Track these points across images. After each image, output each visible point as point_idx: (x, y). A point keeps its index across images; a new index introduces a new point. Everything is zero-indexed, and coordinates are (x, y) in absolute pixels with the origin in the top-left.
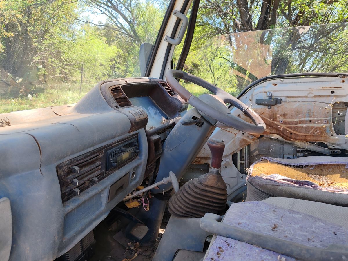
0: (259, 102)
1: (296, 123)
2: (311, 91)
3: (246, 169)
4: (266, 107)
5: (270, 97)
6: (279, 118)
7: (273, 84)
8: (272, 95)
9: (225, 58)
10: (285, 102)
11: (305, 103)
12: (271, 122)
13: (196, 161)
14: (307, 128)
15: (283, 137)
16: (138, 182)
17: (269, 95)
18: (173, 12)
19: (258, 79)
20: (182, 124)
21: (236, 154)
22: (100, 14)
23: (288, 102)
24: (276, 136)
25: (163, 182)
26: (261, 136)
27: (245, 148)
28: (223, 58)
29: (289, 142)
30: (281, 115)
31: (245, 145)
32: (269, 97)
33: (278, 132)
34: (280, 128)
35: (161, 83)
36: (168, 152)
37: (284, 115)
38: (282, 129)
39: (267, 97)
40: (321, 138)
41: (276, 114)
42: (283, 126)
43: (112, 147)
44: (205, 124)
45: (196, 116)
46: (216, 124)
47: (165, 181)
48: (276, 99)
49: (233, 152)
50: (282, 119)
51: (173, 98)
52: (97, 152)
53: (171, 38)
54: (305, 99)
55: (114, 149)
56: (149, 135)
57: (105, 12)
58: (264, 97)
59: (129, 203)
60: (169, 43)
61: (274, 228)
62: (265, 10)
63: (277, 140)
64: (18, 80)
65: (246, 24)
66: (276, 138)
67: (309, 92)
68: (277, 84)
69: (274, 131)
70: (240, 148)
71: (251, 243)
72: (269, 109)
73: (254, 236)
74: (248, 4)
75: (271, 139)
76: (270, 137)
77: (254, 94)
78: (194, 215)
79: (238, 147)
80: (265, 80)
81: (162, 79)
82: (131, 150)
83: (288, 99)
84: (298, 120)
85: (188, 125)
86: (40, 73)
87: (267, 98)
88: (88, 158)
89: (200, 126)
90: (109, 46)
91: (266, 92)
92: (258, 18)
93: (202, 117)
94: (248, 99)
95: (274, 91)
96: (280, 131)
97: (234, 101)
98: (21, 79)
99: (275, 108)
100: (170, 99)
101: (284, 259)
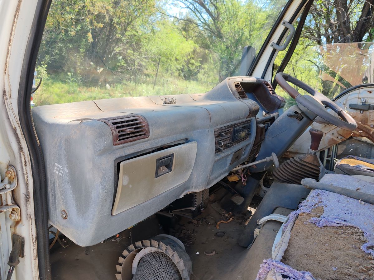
0: (352, 107)
3: (334, 159)
4: (358, 112)
6: (370, 123)
7: (368, 91)
8: (366, 101)
9: (311, 61)
12: (362, 125)
13: (285, 155)
15: (371, 140)
16: (245, 158)
17: (363, 101)
18: (282, 22)
19: (352, 86)
20: (288, 116)
21: (324, 151)
22: (184, 8)
24: (364, 139)
25: (266, 160)
26: (350, 137)
27: (333, 147)
28: (310, 60)
30: (372, 120)
31: (333, 144)
32: (363, 102)
33: (367, 135)
34: (370, 131)
35: (265, 83)
36: (269, 139)
38: (371, 133)
39: (361, 102)
41: (367, 119)
42: (373, 130)
43: (237, 126)
44: (305, 119)
45: (298, 112)
46: (314, 119)
47: (267, 159)
48: (369, 105)
49: (322, 149)
51: (274, 96)
52: (230, 127)
53: (276, 44)
55: (238, 128)
56: (258, 123)
57: (189, 7)
58: (358, 102)
59: (231, 177)
60: (274, 49)
61: (357, 190)
62: (366, 11)
63: (365, 142)
64: (99, 69)
65: (342, 25)
66: (365, 141)
68: (372, 91)
69: (364, 134)
70: (328, 146)
71: (340, 193)
72: (361, 113)
73: (343, 189)
74: (347, 4)
75: (360, 141)
76: (359, 139)
77: (348, 100)
78: (293, 182)
79: (327, 145)
80: (359, 87)
81: (263, 79)
82: (246, 131)
85: (292, 117)
86: (119, 64)
87: (361, 104)
88: (226, 130)
89: (301, 120)
90: (187, 40)
91: (361, 98)
92: (357, 19)
93: (303, 112)
94: (342, 103)
95: (368, 98)
96: (370, 134)
97: (329, 103)
98: (102, 69)
99: (368, 113)
100: (271, 96)
101: (363, 202)
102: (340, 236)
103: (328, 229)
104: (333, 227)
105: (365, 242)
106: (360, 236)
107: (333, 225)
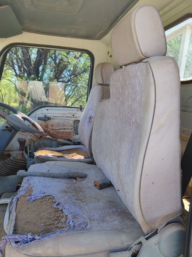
0: (39, 119)
1: (58, 130)
2: (64, 114)
4: (43, 121)
5: (45, 117)
7: (47, 110)
8: (46, 115)
9: (10, 80)
10: (53, 119)
11: (62, 120)
12: (46, 129)
14: (63, 132)
15: (52, 137)
20: (2, 130)
21: (27, 147)
23: (54, 119)
24: (48, 137)
26: (41, 136)
27: (32, 144)
29: (55, 139)
30: (51, 126)
31: (32, 142)
33: (49, 135)
34: (50, 132)
37: (52, 126)
40: (69, 137)
41: (48, 125)
42: (52, 131)
44: (13, 130)
45: (8, 126)
46: (19, 130)
48: (48, 117)
50: (51, 127)
54: (62, 118)
58: (42, 116)
61: (48, 171)
62: (39, 54)
67: (63, 115)
69: (47, 134)
70: (29, 144)
71: (40, 176)
72: (45, 122)
75: (46, 138)
77: (36, 114)
83: (54, 118)
84: (59, 128)
85: (5, 131)
89: (10, 132)
91: (43, 114)
93: (11, 126)
94: (34, 117)
95: (47, 113)
97: (26, 118)
99: (48, 122)
101: (52, 178)
102: (43, 203)
103: (37, 201)
104: (39, 199)
105: (55, 202)
106: (52, 199)
107: (38, 198)
